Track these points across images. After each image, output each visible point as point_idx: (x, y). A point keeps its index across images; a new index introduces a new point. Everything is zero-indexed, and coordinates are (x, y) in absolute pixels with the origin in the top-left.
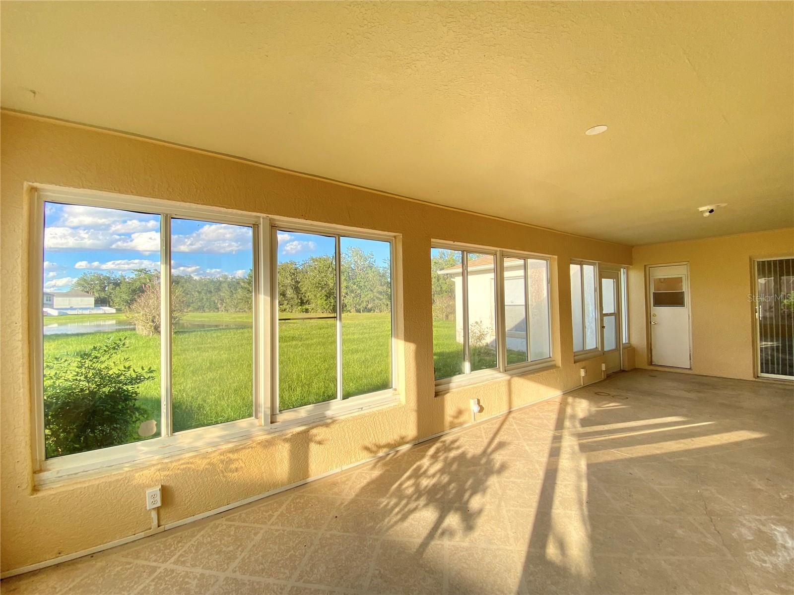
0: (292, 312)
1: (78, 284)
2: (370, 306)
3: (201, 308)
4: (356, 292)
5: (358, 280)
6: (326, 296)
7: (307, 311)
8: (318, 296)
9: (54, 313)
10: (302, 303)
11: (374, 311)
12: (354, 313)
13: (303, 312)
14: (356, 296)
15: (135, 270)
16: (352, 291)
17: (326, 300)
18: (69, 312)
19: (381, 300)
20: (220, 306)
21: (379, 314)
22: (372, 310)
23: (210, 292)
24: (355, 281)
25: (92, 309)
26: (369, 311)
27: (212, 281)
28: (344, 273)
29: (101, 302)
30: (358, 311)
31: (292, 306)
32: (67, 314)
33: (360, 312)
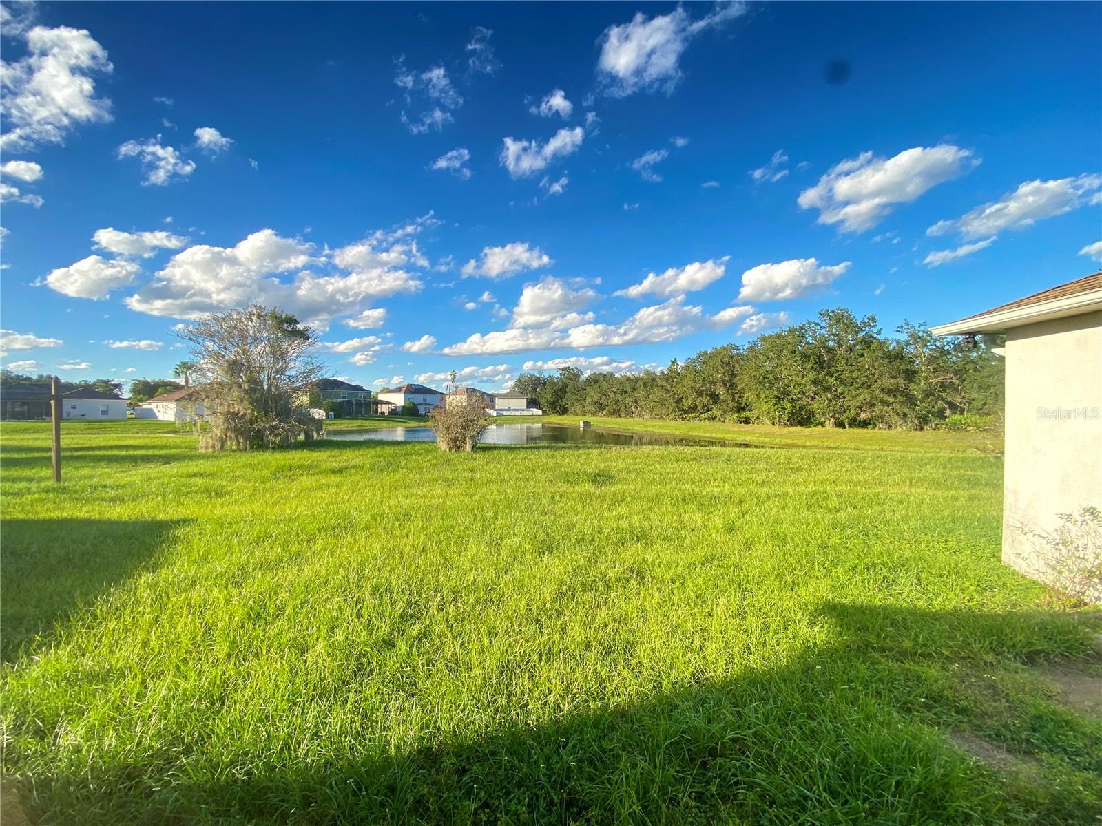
0: (724, 422)
1: (516, 386)
2: (863, 416)
3: (615, 413)
4: (836, 391)
5: (838, 368)
6: (777, 397)
7: (747, 421)
8: (763, 396)
9: (494, 413)
10: (741, 409)
11: (875, 426)
12: (830, 428)
13: (741, 422)
14: (837, 397)
15: (559, 369)
16: (827, 389)
17: (775, 405)
18: (505, 413)
19: (888, 404)
20: (634, 410)
21: (886, 431)
22: (869, 424)
23: (626, 392)
24: (833, 369)
25: (523, 410)
26: (865, 424)
27: (629, 379)
28: (810, 357)
29: (533, 403)
30: (840, 425)
31: (724, 412)
32: (502, 415)
33: (844, 427)
